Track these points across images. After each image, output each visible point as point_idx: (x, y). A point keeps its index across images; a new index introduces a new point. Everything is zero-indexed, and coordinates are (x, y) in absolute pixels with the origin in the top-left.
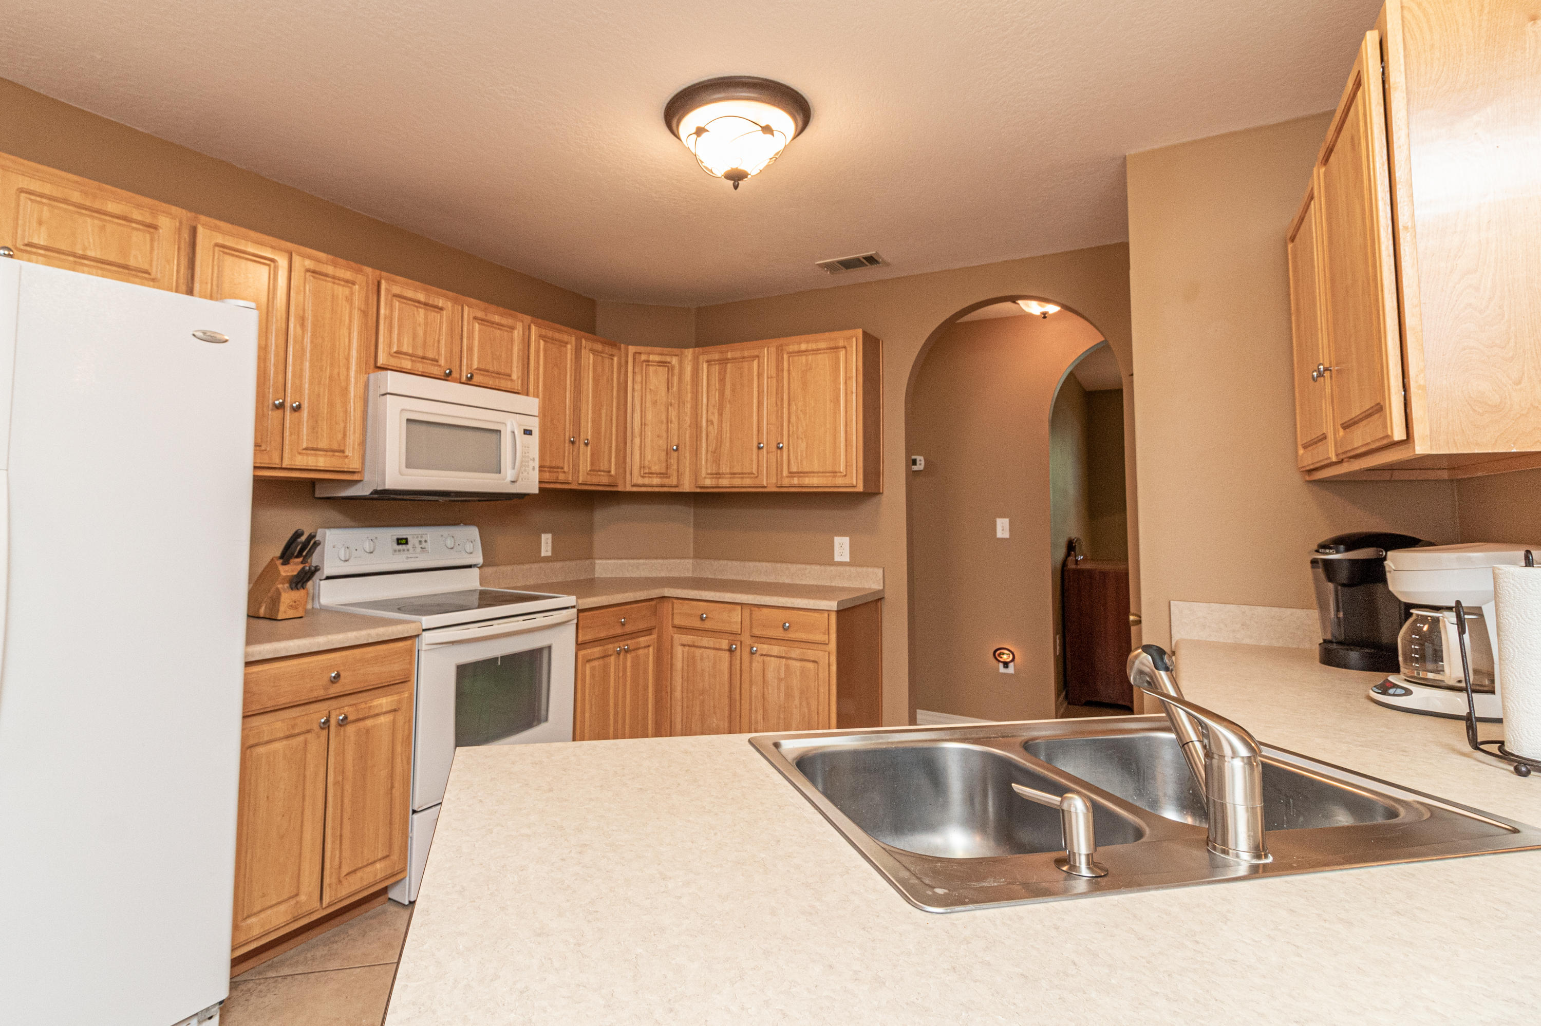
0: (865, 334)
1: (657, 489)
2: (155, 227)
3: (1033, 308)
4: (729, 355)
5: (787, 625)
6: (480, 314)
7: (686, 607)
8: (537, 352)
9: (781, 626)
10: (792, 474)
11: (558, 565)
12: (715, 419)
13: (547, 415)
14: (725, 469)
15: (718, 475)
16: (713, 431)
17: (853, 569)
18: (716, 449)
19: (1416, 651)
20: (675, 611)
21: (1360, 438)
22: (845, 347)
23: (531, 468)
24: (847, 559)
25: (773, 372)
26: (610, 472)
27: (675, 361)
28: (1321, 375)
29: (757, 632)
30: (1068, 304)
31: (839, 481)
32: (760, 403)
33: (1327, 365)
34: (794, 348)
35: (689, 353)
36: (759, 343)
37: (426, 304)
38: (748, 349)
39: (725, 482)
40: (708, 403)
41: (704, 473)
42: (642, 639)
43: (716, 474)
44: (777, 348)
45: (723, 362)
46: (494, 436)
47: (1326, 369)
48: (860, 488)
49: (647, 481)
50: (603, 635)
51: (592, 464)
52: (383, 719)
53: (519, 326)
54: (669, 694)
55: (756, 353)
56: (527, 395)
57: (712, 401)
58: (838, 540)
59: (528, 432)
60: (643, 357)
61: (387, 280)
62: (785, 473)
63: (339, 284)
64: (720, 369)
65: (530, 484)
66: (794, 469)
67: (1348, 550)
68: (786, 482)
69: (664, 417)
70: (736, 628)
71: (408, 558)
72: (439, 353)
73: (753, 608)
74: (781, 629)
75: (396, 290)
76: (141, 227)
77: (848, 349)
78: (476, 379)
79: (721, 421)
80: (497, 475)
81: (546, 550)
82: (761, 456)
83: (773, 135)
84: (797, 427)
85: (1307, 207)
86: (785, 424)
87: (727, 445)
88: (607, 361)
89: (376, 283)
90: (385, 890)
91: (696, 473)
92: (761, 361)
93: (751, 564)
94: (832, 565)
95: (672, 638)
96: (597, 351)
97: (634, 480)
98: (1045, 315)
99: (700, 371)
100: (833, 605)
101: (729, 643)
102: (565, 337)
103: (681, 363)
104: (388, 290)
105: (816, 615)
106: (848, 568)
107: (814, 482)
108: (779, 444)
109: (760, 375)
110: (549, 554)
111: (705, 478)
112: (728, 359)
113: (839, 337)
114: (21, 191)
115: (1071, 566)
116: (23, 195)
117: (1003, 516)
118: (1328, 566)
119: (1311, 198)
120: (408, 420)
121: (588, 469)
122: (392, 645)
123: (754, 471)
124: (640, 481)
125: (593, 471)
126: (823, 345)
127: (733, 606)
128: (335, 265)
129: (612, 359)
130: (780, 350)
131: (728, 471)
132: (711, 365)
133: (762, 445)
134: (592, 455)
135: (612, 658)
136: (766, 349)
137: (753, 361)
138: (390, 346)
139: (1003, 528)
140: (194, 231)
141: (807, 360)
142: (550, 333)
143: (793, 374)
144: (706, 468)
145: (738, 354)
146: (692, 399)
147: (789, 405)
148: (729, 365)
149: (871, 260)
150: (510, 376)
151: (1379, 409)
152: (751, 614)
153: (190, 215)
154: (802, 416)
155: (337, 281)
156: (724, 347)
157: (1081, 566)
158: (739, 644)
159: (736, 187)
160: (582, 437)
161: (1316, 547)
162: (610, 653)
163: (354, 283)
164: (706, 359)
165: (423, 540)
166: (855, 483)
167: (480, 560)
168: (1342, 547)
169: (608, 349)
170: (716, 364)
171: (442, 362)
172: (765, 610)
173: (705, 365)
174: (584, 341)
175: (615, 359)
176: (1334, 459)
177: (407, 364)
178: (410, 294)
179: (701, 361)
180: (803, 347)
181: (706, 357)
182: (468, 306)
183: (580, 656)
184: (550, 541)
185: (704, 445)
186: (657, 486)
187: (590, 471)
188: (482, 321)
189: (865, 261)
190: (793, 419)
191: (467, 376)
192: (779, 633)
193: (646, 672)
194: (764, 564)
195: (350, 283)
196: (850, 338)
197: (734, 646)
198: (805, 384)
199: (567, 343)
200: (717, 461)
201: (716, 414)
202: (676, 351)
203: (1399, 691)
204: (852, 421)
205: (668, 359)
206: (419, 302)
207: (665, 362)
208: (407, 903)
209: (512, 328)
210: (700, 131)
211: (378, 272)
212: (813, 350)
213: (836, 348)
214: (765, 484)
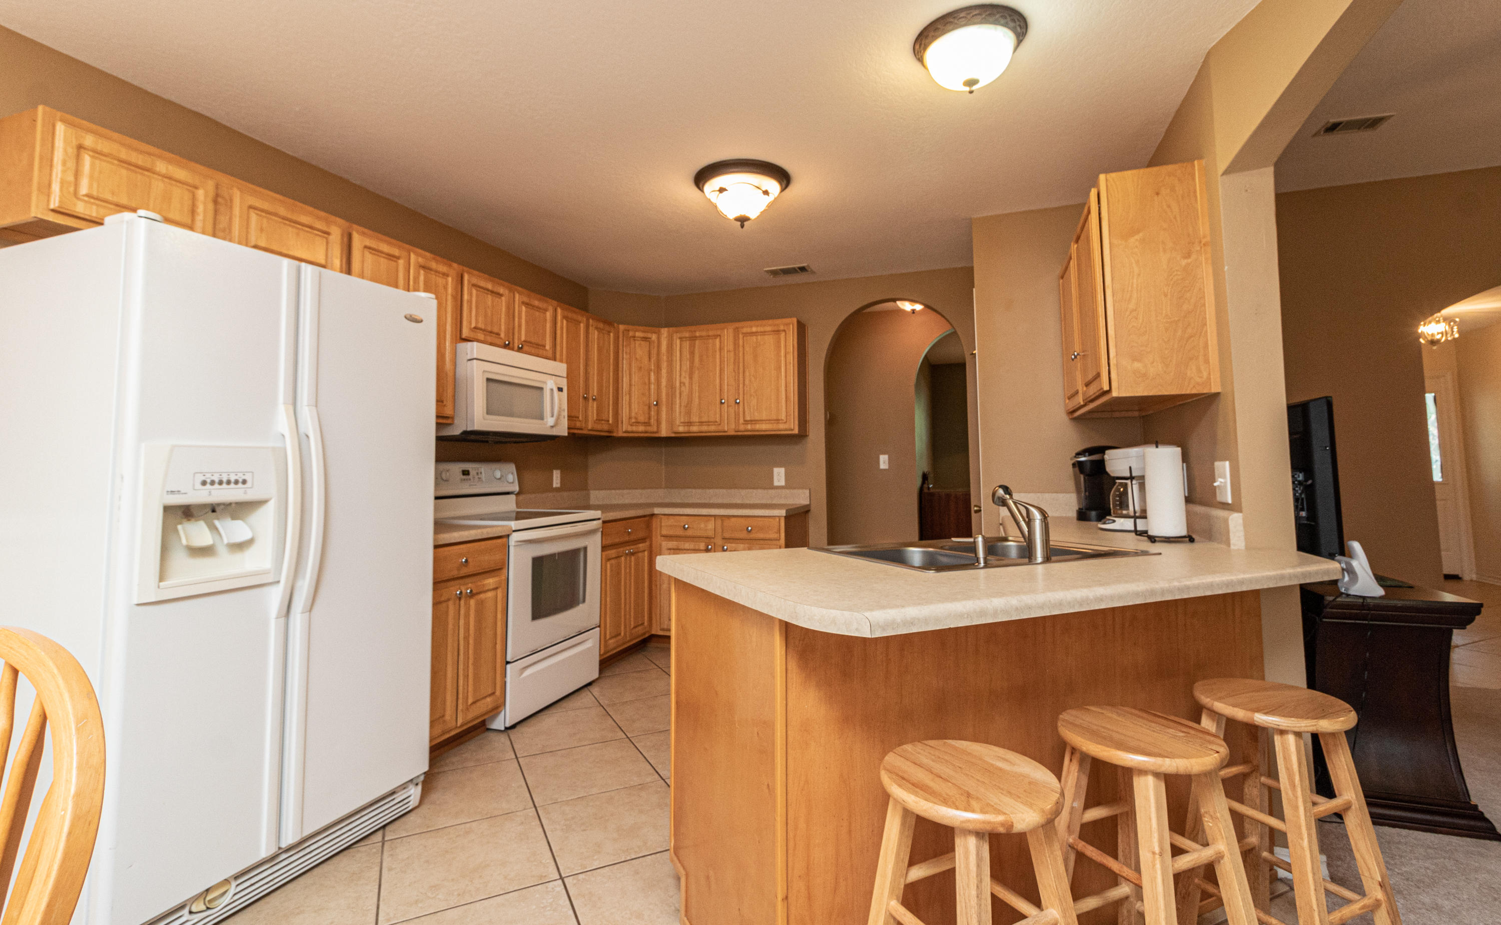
0: (799, 322)
1: (642, 435)
2: (328, 233)
3: (907, 306)
4: (698, 334)
5: (750, 528)
6: (526, 299)
7: (671, 521)
8: (562, 328)
9: (745, 528)
10: (746, 422)
11: (565, 494)
12: (687, 381)
13: (571, 376)
14: (695, 419)
15: (690, 424)
16: (685, 390)
17: (788, 491)
18: (688, 404)
19: (1118, 501)
20: (663, 524)
21: (1093, 390)
22: (784, 331)
23: (562, 416)
24: (783, 483)
25: (731, 347)
26: (608, 421)
27: (654, 337)
28: (1076, 357)
29: (727, 535)
30: (929, 304)
31: (782, 426)
32: (721, 370)
33: (1078, 352)
34: (745, 330)
35: (665, 332)
36: (723, 325)
37: (492, 292)
38: (712, 330)
39: (695, 429)
40: (680, 369)
41: (678, 422)
42: (641, 545)
43: (688, 423)
44: (734, 330)
45: (693, 339)
46: (538, 392)
47: (1078, 354)
48: (796, 431)
49: (634, 428)
50: (617, 540)
51: (597, 415)
52: (490, 594)
53: (551, 308)
54: (658, 586)
55: (719, 333)
56: (555, 360)
57: (684, 368)
58: (776, 470)
59: (560, 390)
60: (631, 334)
61: (469, 273)
62: (741, 421)
63: (439, 276)
64: (690, 345)
65: (562, 430)
66: (748, 418)
67: (1090, 455)
68: (742, 427)
69: (647, 381)
70: (711, 534)
71: (470, 486)
72: (500, 329)
73: (723, 518)
74: (745, 532)
75: (475, 281)
76: (320, 233)
77: (787, 333)
78: (526, 348)
79: (691, 384)
80: (540, 421)
81: (556, 482)
82: (722, 410)
83: (768, 195)
84: (750, 388)
85: (1069, 262)
86: (741, 386)
87: (696, 400)
88: (606, 336)
89: (460, 275)
90: (483, 723)
91: (671, 422)
92: (722, 339)
93: (711, 491)
94: (772, 488)
95: (661, 545)
96: (600, 328)
97: (625, 428)
98: (913, 311)
99: (675, 346)
100: (783, 513)
101: (705, 545)
102: (580, 318)
103: (659, 339)
104: (469, 281)
105: (770, 520)
106: (784, 491)
107: (764, 427)
108: (736, 400)
109: (721, 349)
110: (559, 485)
111: (679, 426)
112: (696, 337)
113: (780, 323)
114: (250, 207)
115: (926, 490)
116: (251, 211)
117: (884, 453)
118: (1080, 464)
119: (1071, 258)
120: (488, 380)
121: (595, 419)
122: (494, 541)
123: (718, 420)
124: (630, 429)
125: (599, 420)
126: (768, 329)
127: (708, 518)
128: (437, 262)
129: (609, 335)
130: (736, 331)
131: (697, 421)
132: (683, 341)
133: (723, 401)
134: (598, 408)
135: (623, 558)
136: (726, 330)
137: (716, 338)
138: (470, 323)
139: (884, 461)
140: (350, 237)
141: (757, 339)
142: (570, 315)
143: (747, 349)
144: (679, 418)
145: (704, 334)
146: (668, 366)
147: (744, 372)
148: (697, 342)
149: (803, 269)
150: (545, 346)
151: (1098, 376)
152: (722, 524)
153: (347, 224)
154: (753, 379)
155: (437, 274)
156: (693, 328)
157: (932, 491)
158: (713, 545)
159: (742, 226)
160: (591, 395)
161: (1074, 455)
162: (621, 554)
163: (448, 276)
164: (679, 336)
165: (479, 472)
166: (792, 427)
167: (516, 488)
168: (1087, 454)
169: (607, 328)
170: (686, 340)
171: (502, 335)
172: (733, 519)
173: (678, 341)
174: (591, 321)
175: (612, 334)
176: (1082, 403)
177: (481, 336)
178: (482, 283)
179: (675, 338)
180: (754, 329)
181: (679, 335)
182: (518, 293)
183: (604, 556)
184: (559, 476)
185: (678, 402)
186: (642, 432)
187: (596, 420)
188: (527, 304)
189: (799, 271)
190: (747, 382)
191: (518, 346)
192: (743, 535)
193: (643, 570)
194: (721, 490)
195: (445, 275)
196: (788, 324)
197: (710, 547)
198: (755, 357)
199: (580, 322)
200: (689, 413)
201: (688, 378)
202: (656, 329)
203: (1110, 521)
204: (790, 383)
205: (649, 335)
206: (488, 290)
207: (647, 338)
208: (503, 729)
209: (546, 310)
210: (722, 190)
211: (461, 267)
212: (761, 332)
213: (778, 332)
214: (726, 429)
